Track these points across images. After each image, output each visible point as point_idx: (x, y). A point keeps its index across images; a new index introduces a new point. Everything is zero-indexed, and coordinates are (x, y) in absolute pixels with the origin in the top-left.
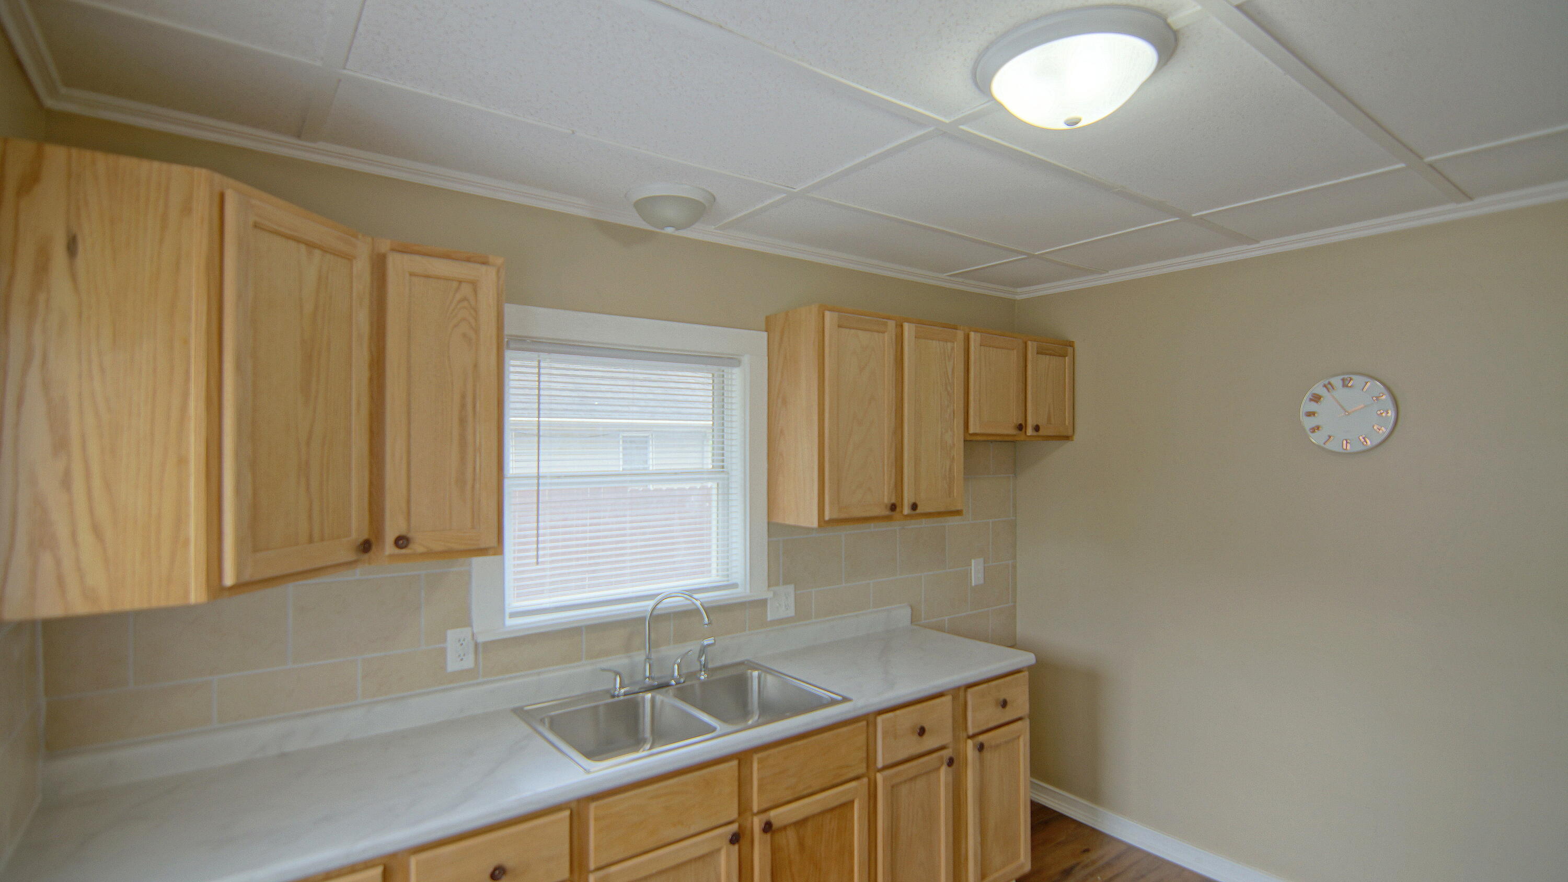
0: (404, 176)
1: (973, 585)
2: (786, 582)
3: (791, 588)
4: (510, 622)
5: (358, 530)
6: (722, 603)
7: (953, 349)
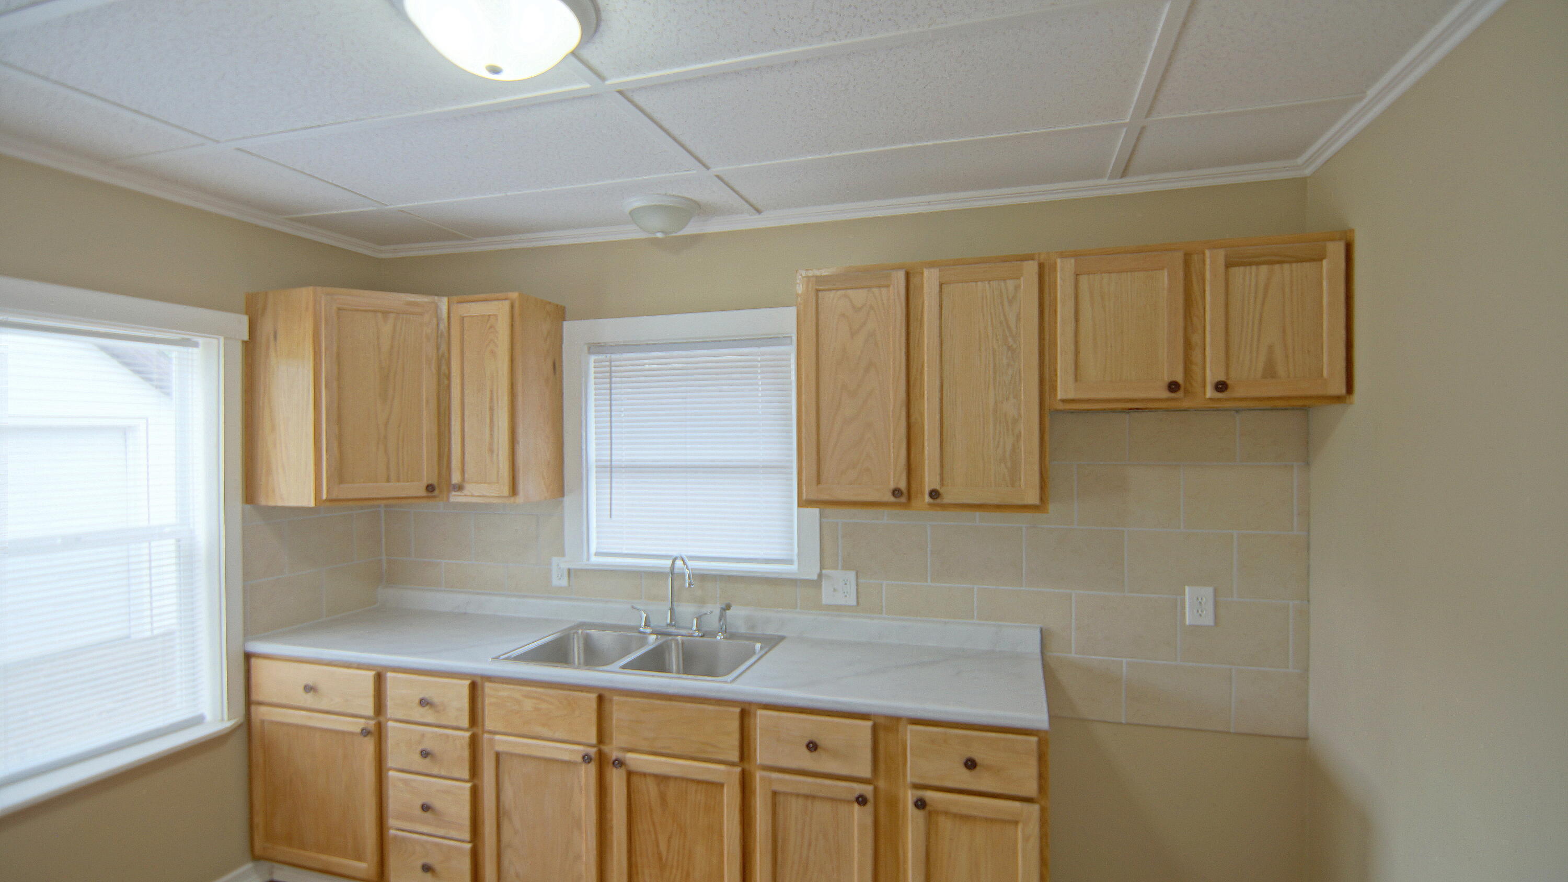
0: (525, 245)
1: (1187, 623)
2: (846, 567)
3: (851, 575)
4: (594, 560)
5: (427, 475)
6: (770, 576)
7: (1017, 288)
